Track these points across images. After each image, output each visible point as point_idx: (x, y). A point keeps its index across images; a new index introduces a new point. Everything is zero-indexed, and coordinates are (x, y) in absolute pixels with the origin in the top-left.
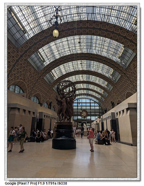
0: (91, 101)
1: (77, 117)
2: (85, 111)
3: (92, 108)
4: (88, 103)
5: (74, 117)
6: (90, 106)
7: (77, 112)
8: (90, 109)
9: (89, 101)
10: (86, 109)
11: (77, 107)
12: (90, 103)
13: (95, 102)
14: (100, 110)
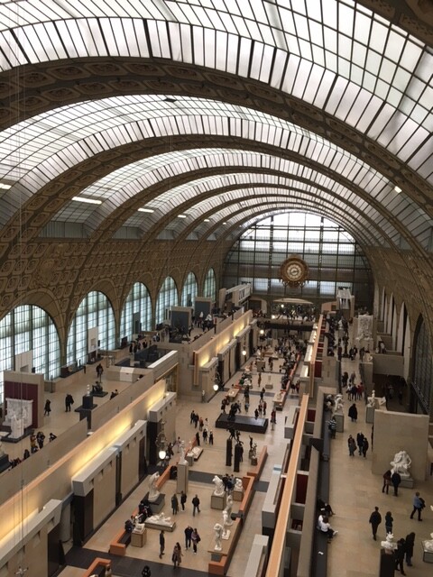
0: (328, 223)
1: (267, 280)
2: (298, 260)
3: (327, 248)
4: (313, 229)
5: (259, 280)
6: (321, 242)
7: (270, 264)
8: (320, 253)
9: (320, 224)
10: (304, 254)
11: (268, 243)
12: (322, 229)
13: (340, 227)
14: (358, 258)
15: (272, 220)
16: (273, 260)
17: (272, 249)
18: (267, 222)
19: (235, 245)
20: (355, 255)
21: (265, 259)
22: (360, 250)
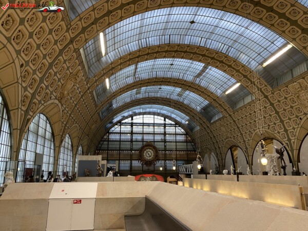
1: (129, 162)
2: (151, 146)
3: (169, 138)
4: (159, 125)
6: (165, 134)
7: (131, 150)
10: (154, 142)
11: (130, 135)
13: (176, 124)
14: (189, 144)
15: (132, 119)
16: (134, 147)
17: (132, 139)
18: (129, 120)
19: (105, 137)
20: (186, 141)
21: (128, 146)
22: (189, 138)
